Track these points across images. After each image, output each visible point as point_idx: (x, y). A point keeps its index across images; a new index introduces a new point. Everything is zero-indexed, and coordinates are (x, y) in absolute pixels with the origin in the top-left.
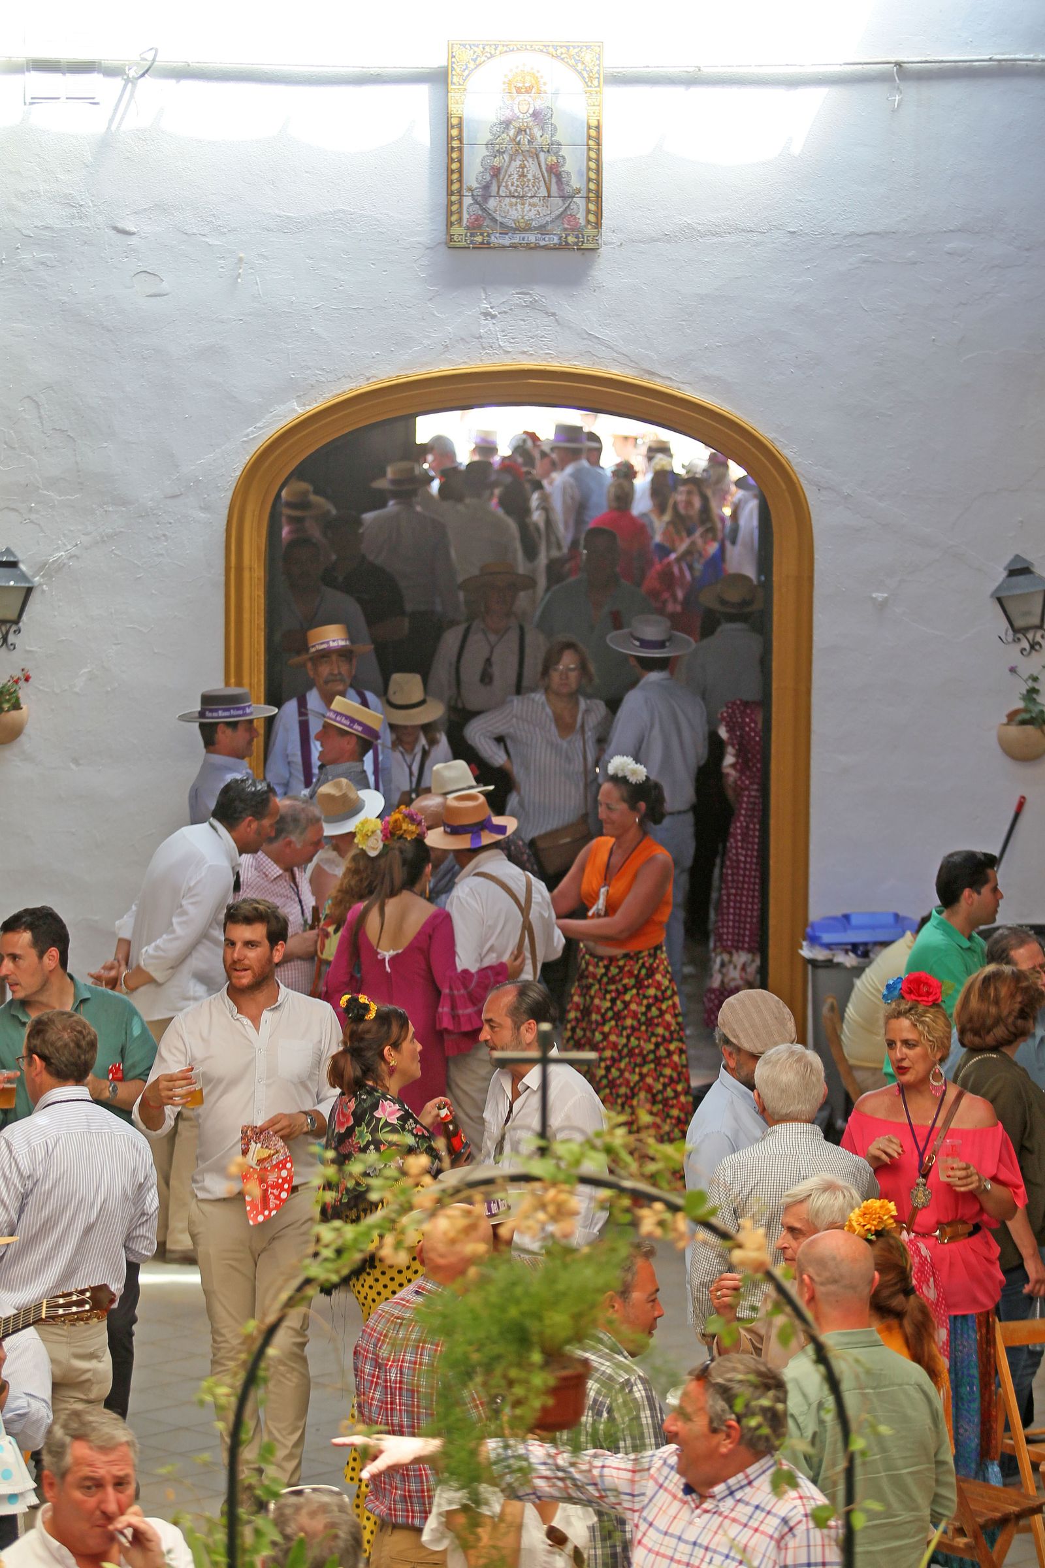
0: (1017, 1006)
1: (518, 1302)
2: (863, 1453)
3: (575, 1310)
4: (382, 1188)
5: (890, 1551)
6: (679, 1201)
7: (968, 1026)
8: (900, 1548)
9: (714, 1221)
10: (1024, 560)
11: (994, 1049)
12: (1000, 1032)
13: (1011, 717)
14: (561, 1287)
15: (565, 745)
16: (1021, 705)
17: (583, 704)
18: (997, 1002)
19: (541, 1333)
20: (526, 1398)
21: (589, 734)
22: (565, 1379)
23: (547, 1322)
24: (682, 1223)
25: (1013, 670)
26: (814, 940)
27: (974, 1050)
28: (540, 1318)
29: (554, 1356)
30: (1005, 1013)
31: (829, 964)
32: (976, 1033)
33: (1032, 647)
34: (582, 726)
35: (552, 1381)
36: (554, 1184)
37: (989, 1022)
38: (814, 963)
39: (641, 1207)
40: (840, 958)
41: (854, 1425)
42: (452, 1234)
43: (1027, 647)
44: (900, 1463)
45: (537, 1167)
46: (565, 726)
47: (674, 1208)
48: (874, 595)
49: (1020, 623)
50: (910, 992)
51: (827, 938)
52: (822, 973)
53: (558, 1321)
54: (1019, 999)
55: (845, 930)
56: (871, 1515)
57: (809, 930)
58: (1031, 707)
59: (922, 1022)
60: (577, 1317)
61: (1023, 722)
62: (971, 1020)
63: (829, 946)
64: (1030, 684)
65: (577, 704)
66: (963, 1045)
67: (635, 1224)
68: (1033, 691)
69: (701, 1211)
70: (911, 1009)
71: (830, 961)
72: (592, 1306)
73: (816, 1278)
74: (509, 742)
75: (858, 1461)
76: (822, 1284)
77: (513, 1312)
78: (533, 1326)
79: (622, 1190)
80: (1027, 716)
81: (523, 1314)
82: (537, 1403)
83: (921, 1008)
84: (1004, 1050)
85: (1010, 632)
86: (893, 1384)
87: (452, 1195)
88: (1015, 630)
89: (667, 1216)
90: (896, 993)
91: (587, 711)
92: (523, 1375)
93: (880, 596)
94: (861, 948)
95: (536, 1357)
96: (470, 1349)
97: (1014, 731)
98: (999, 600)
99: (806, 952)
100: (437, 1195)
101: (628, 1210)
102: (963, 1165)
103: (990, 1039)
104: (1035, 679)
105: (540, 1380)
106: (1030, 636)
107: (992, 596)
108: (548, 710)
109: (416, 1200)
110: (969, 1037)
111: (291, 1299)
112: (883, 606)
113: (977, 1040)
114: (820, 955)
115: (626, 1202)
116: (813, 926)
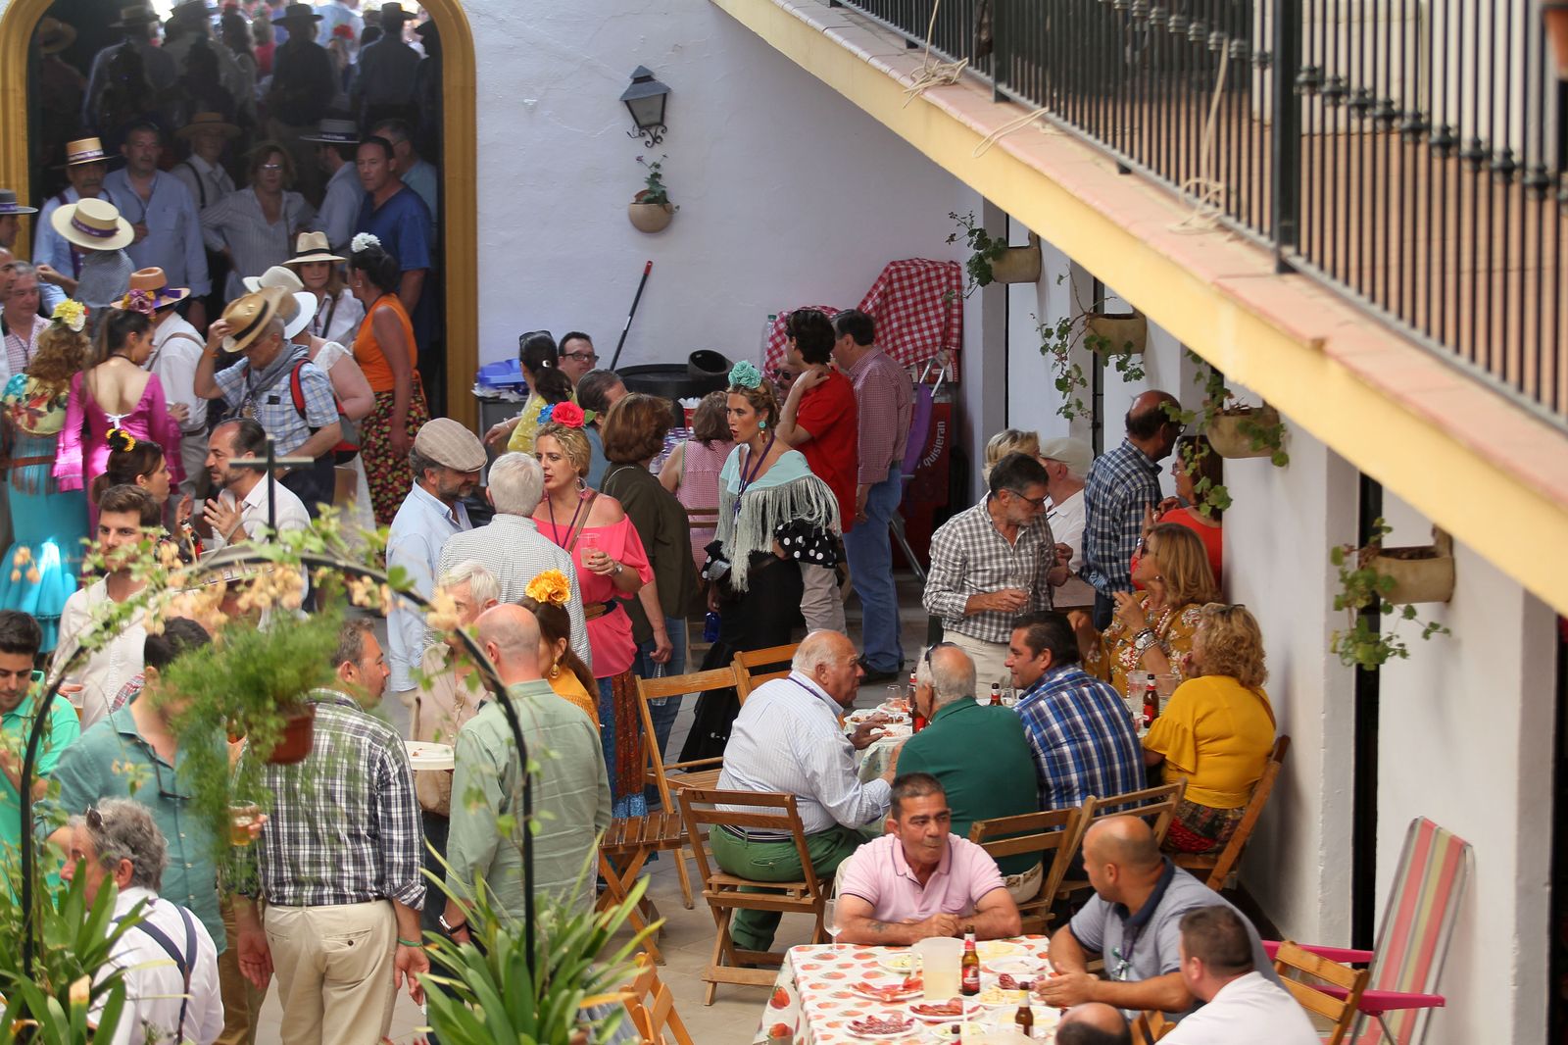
0: (653, 429)
1: (254, 661)
2: (537, 774)
3: (301, 666)
4: (140, 571)
5: (567, 857)
6: (384, 576)
7: (613, 444)
8: (574, 854)
9: (412, 590)
10: (647, 70)
11: (633, 462)
12: (640, 449)
13: (639, 197)
14: (290, 647)
15: (272, 230)
16: (646, 187)
17: (286, 196)
18: (638, 425)
19: (274, 686)
20: (263, 737)
21: (291, 220)
22: (294, 722)
23: (279, 676)
24: (387, 592)
25: (639, 159)
26: (483, 382)
27: (617, 463)
28: (274, 674)
29: (285, 704)
30: (644, 434)
31: (496, 400)
32: (620, 449)
33: (655, 140)
34: (285, 214)
35: (284, 724)
36: (281, 563)
37: (631, 441)
38: (482, 399)
39: (352, 580)
40: (505, 396)
41: (530, 751)
42: (199, 608)
43: (651, 141)
44: (573, 785)
45: (267, 551)
46: (271, 215)
47: (378, 581)
48: (526, 101)
49: (644, 121)
50: (559, 416)
51: (494, 379)
52: (490, 407)
53: (288, 674)
54: (655, 423)
55: (509, 373)
56: (545, 822)
57: (479, 373)
58: (655, 188)
59: (566, 440)
60: (303, 672)
61: (648, 202)
62: (616, 439)
63: (495, 386)
64: (654, 169)
65: (281, 196)
66: (608, 459)
67: (349, 595)
68: (655, 176)
69: (402, 583)
70: (557, 429)
71: (497, 398)
72: (315, 663)
73: (499, 643)
74: (225, 231)
75: (534, 780)
76: (506, 647)
77: (251, 669)
78: (268, 680)
79: (337, 568)
80: (652, 196)
81: (258, 671)
82: (272, 742)
83: (565, 429)
84: (642, 463)
85: (636, 128)
86: (564, 723)
87: (198, 576)
88: (641, 127)
89: (375, 587)
90: (547, 416)
91: (289, 202)
92: (260, 719)
93: (529, 101)
94: (522, 387)
95: (271, 704)
96: (216, 700)
97: (641, 208)
98: (627, 102)
99: (477, 392)
100: (187, 576)
101: (343, 584)
102: (600, 554)
103: (631, 455)
104: (658, 166)
105: (272, 723)
106: (653, 131)
107: (621, 99)
108: (257, 203)
109: (168, 581)
110: (614, 453)
111: (68, 664)
112: (533, 109)
113: (620, 456)
114: (489, 393)
115: (341, 577)
116: (482, 370)
